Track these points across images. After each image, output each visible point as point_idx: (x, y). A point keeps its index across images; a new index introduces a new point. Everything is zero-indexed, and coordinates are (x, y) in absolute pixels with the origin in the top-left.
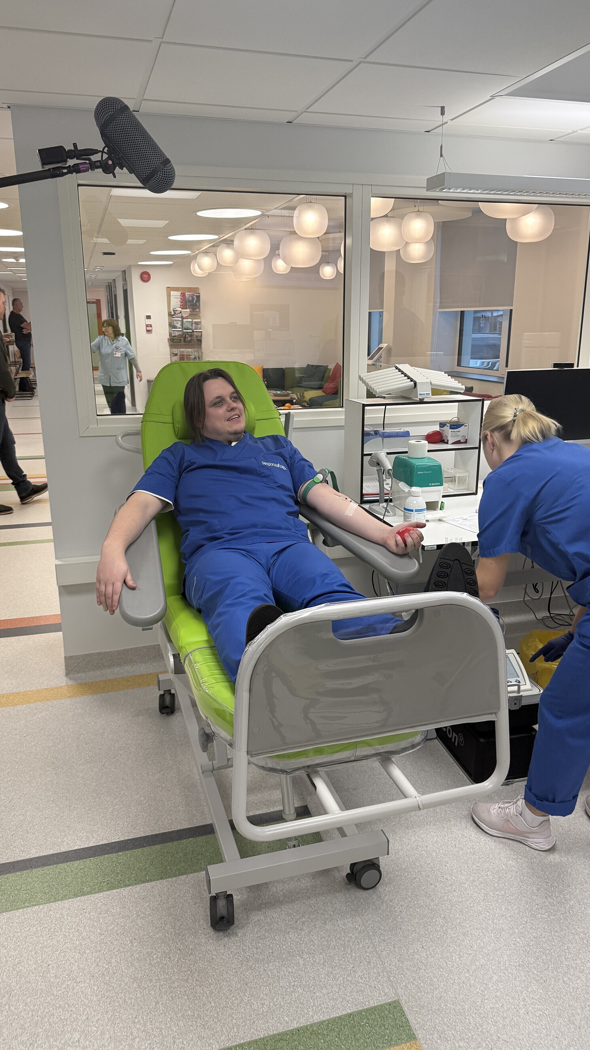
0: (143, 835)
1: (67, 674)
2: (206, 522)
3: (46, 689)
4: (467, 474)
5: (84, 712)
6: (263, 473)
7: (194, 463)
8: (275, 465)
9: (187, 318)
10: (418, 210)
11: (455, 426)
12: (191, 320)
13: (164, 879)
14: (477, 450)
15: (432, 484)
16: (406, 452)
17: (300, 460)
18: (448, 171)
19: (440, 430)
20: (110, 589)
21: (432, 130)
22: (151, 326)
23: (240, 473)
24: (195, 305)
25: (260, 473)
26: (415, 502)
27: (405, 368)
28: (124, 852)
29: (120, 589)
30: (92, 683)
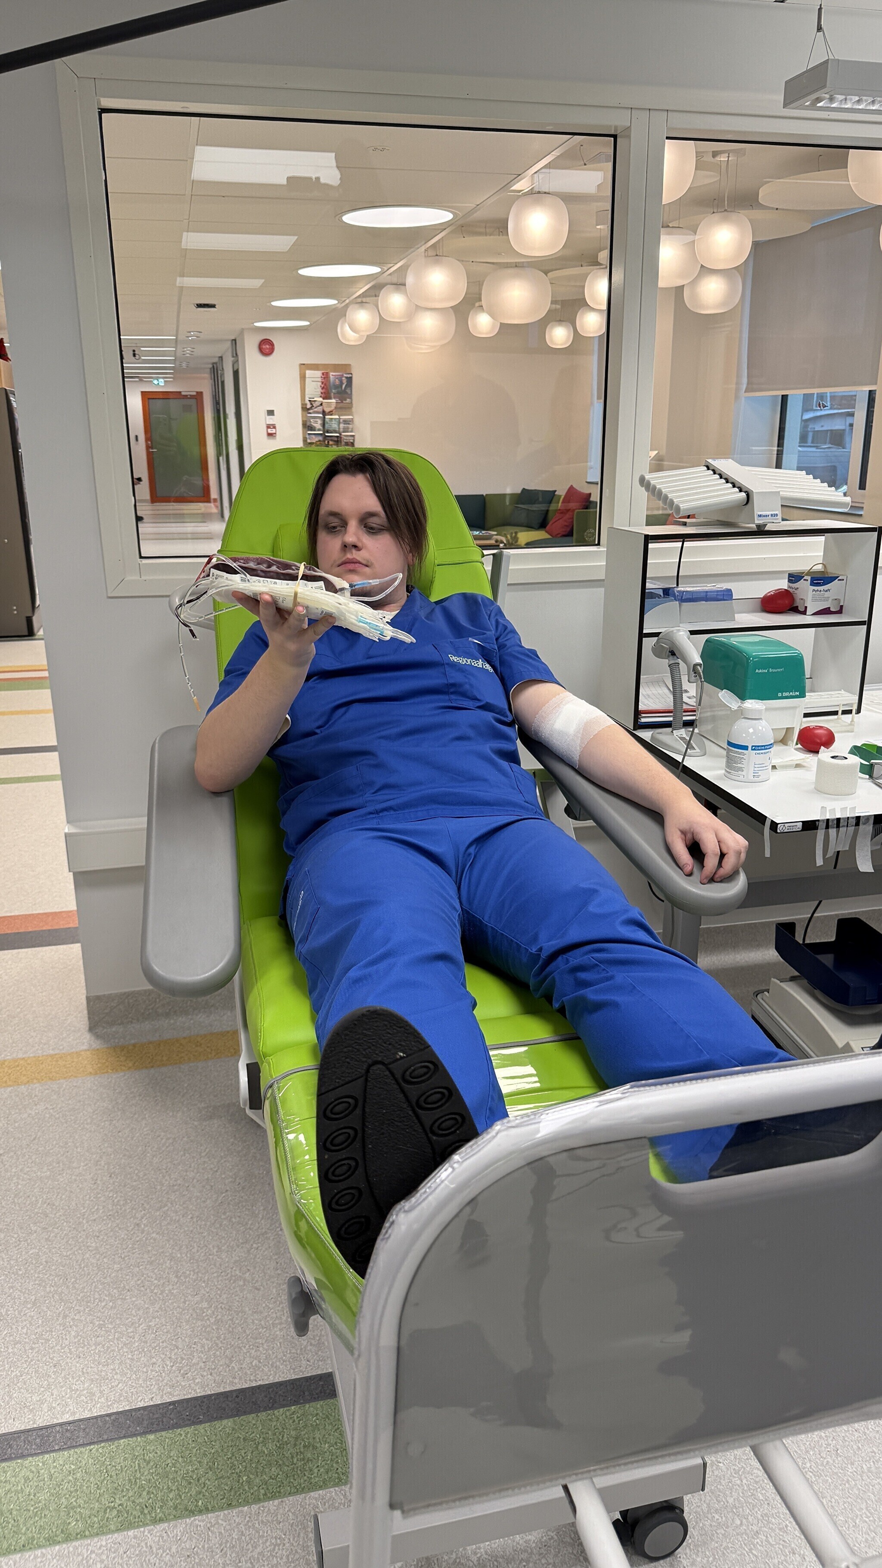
0: (200, 1393)
1: (91, 1029)
3: (52, 1056)
5: (114, 1107)
8: (473, 662)
9: (331, 413)
11: (820, 579)
12: (337, 417)
13: (235, 1507)
14: (865, 627)
15: (787, 694)
16: (726, 631)
18: (833, 58)
19: (789, 587)
22: (274, 427)
24: (345, 392)
26: (751, 730)
27: (727, 465)
28: (158, 1434)
30: (134, 1045)
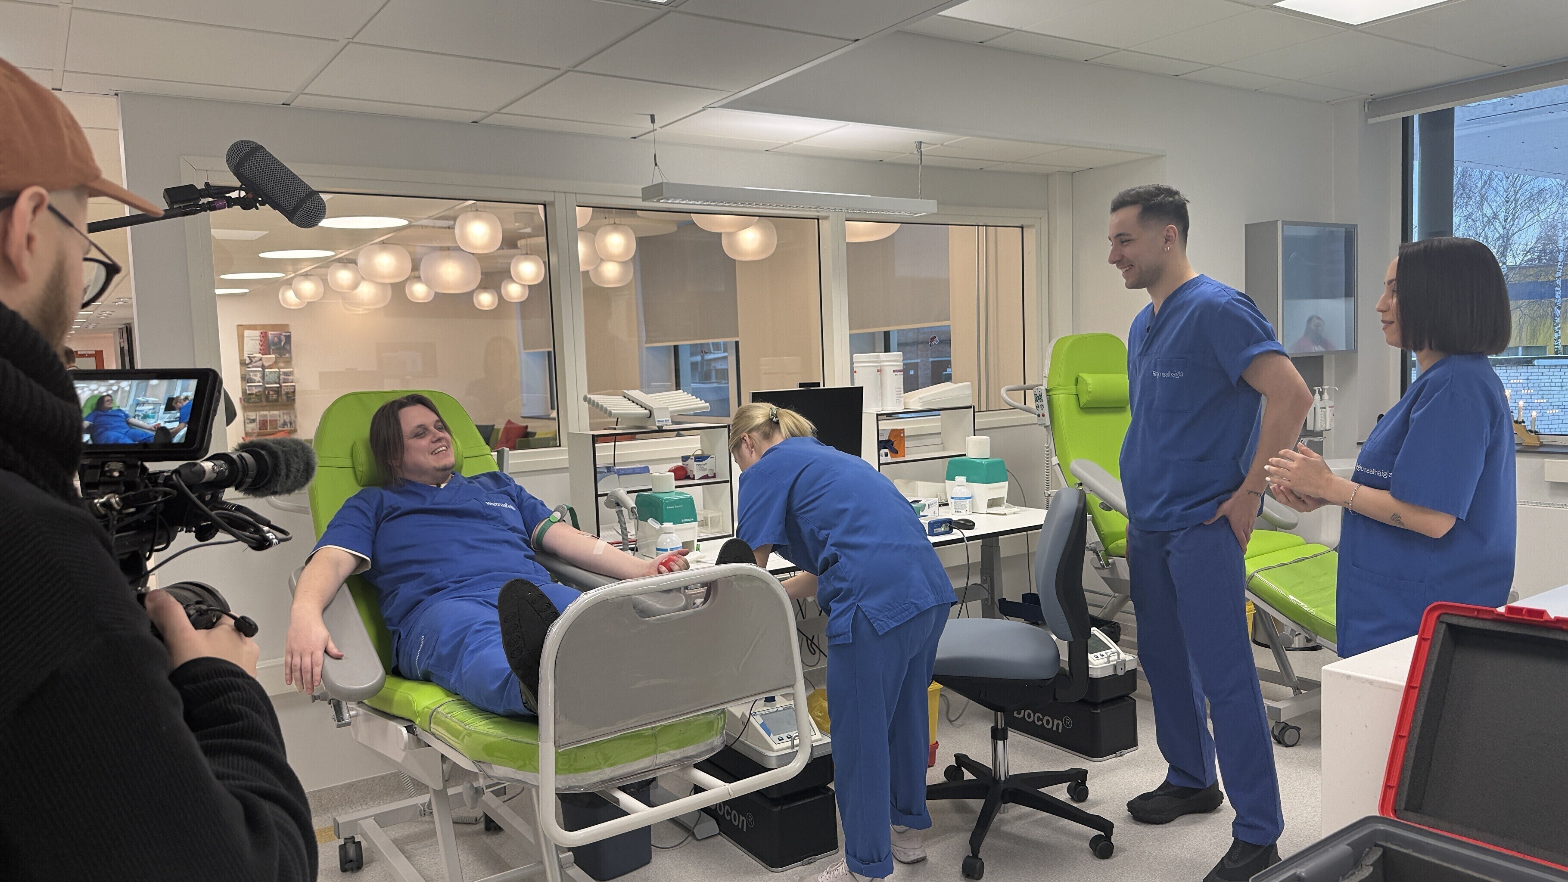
2: (421, 574)
4: (720, 514)
6: (490, 515)
7: (399, 508)
8: (502, 505)
9: (270, 367)
10: (615, 223)
11: (700, 458)
12: (277, 370)
14: (729, 484)
15: (685, 520)
16: (650, 490)
17: (529, 498)
18: (665, 181)
19: (683, 464)
20: (307, 660)
21: (639, 136)
23: (459, 518)
24: (284, 348)
25: (485, 514)
26: (668, 540)
27: (636, 394)
29: (322, 659)
